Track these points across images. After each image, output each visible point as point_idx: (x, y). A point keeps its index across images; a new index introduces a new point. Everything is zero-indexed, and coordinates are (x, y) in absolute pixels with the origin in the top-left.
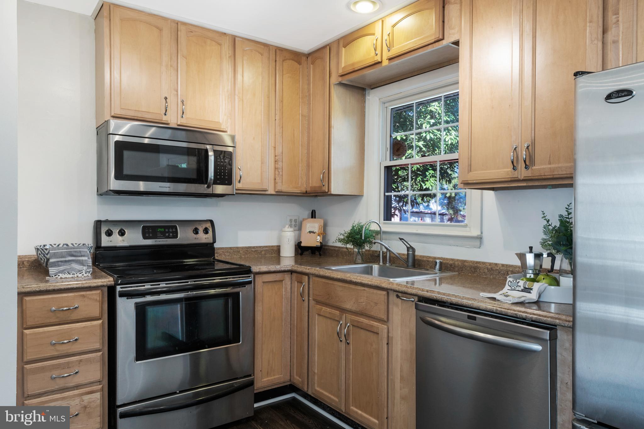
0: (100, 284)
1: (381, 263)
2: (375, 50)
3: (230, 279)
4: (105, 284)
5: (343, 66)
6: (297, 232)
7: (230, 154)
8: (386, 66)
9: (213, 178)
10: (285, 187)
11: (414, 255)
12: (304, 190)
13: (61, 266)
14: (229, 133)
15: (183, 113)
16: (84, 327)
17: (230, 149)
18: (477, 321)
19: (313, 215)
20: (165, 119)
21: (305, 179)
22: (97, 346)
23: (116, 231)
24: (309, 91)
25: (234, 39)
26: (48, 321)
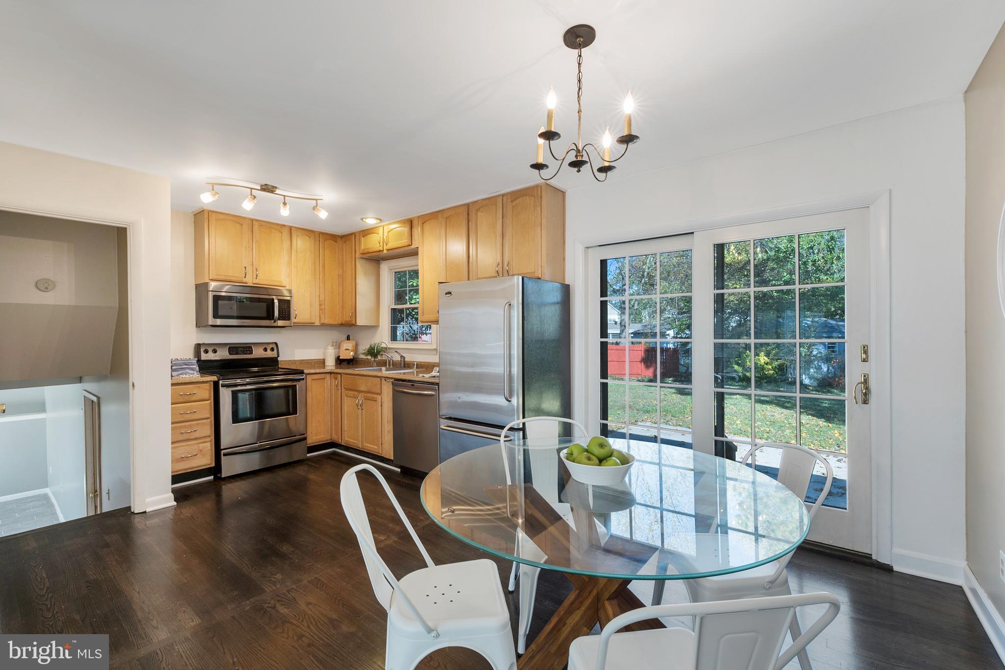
0: (209, 380)
1: (388, 367)
2: (380, 243)
3: (291, 377)
4: (212, 380)
5: (362, 248)
6: (337, 350)
7: (288, 302)
8: (385, 253)
9: (277, 316)
10: (327, 321)
11: (404, 361)
12: (341, 323)
13: (179, 371)
14: (287, 288)
15: (257, 276)
16: (200, 405)
17: (288, 298)
18: (415, 386)
19: (348, 338)
20: (244, 280)
21: (341, 316)
22: (208, 416)
23: (210, 350)
24: (343, 260)
25: (291, 228)
26: (178, 401)
